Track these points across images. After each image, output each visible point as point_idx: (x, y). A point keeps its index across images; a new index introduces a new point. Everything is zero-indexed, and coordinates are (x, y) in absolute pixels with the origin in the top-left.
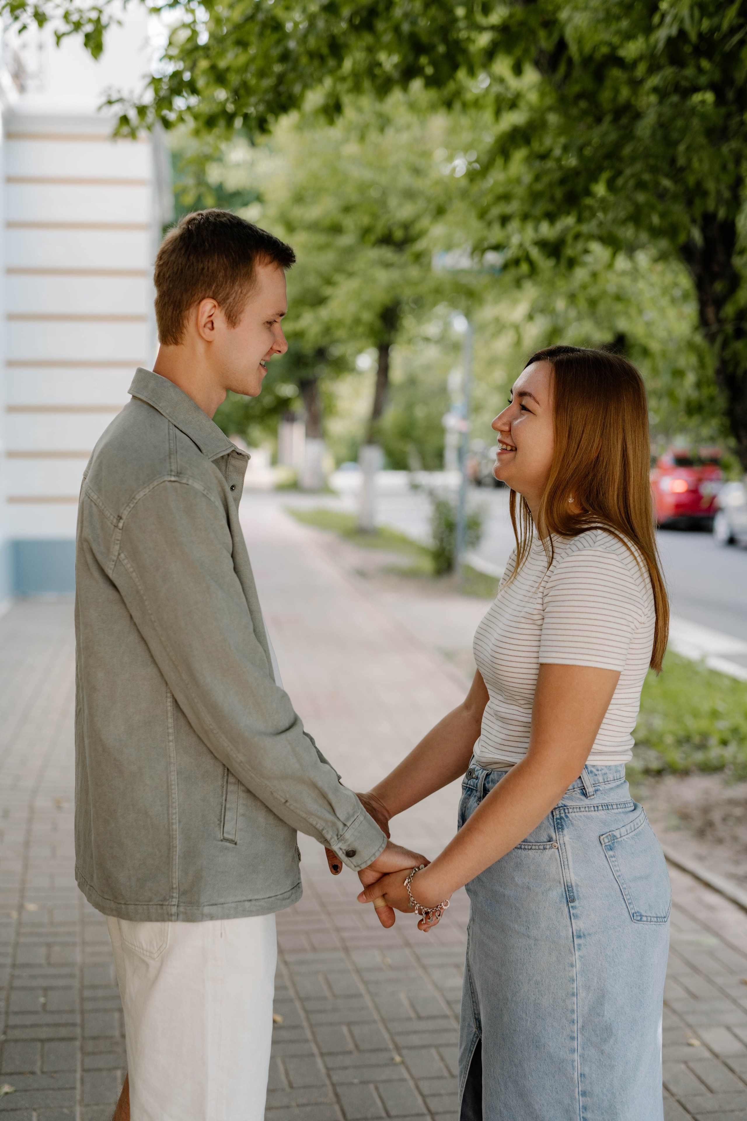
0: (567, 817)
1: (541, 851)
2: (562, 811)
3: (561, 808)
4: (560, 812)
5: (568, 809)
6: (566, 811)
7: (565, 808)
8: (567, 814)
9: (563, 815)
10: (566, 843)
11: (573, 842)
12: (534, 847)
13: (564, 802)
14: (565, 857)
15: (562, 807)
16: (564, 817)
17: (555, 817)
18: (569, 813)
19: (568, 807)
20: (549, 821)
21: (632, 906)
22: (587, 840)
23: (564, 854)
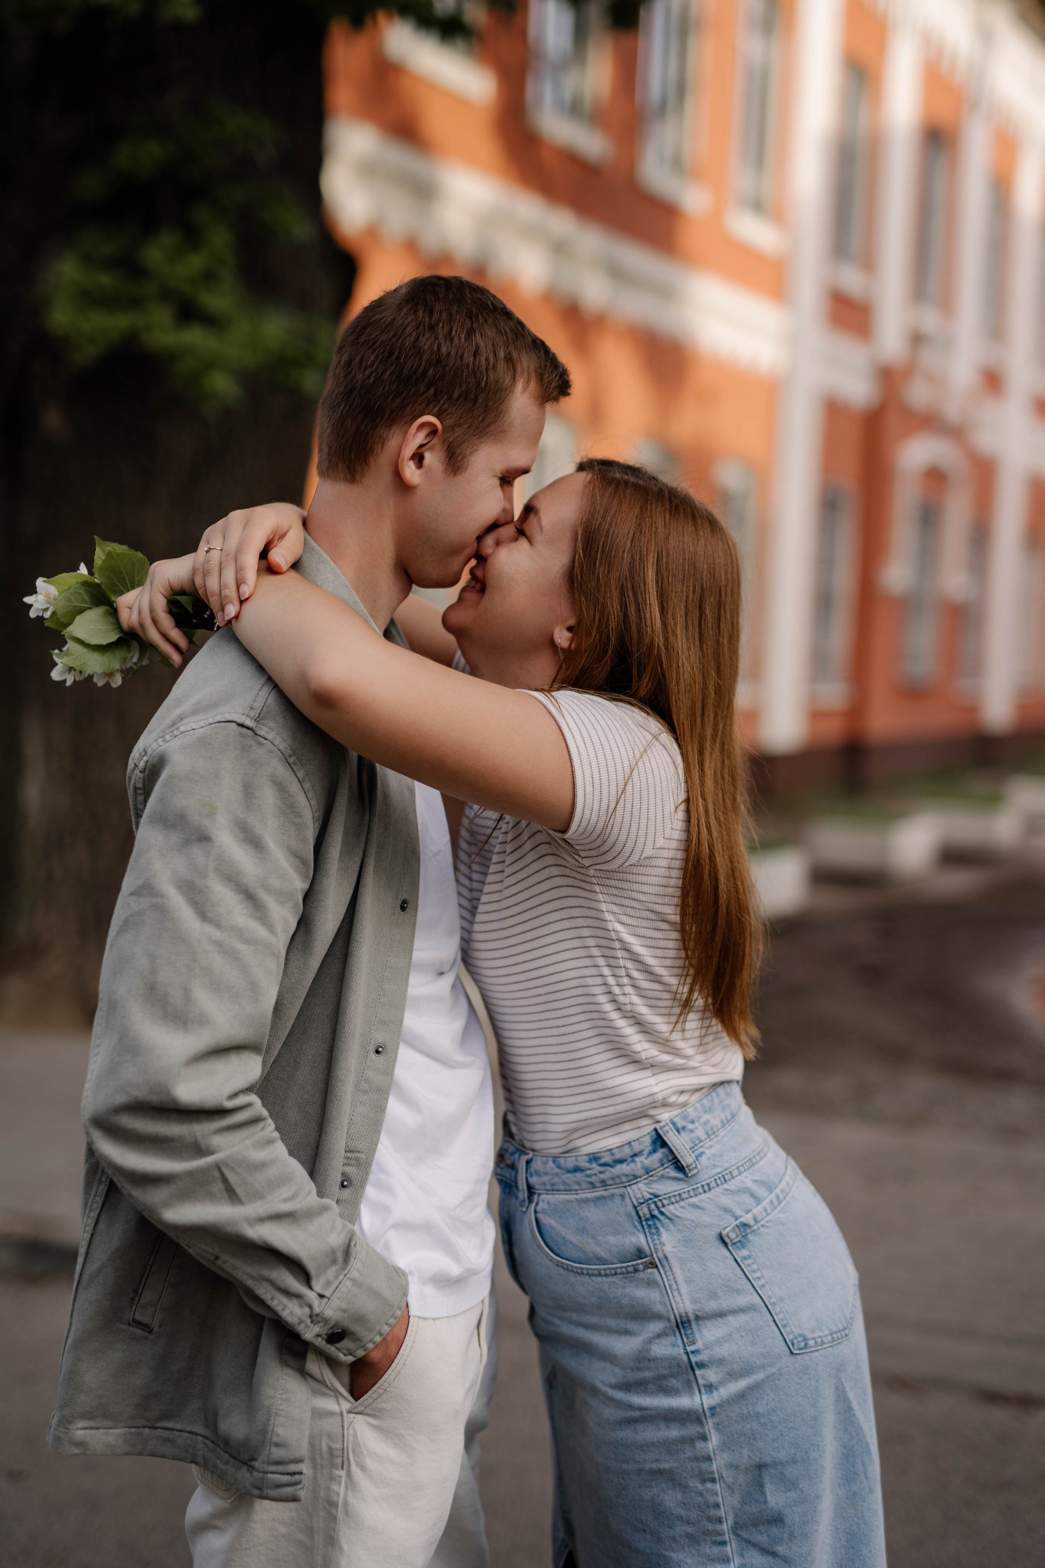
0: (662, 1213)
1: (632, 1275)
2: (653, 1206)
3: (650, 1202)
4: (648, 1207)
5: (660, 1200)
6: (659, 1204)
7: (656, 1200)
8: (662, 1209)
9: (656, 1212)
10: (669, 1255)
11: (680, 1251)
12: (619, 1271)
13: (653, 1192)
14: (671, 1277)
15: (650, 1199)
16: (658, 1215)
18: (664, 1206)
19: (661, 1198)
20: (635, 1226)
21: (788, 1329)
22: (702, 1243)
23: (669, 1273)
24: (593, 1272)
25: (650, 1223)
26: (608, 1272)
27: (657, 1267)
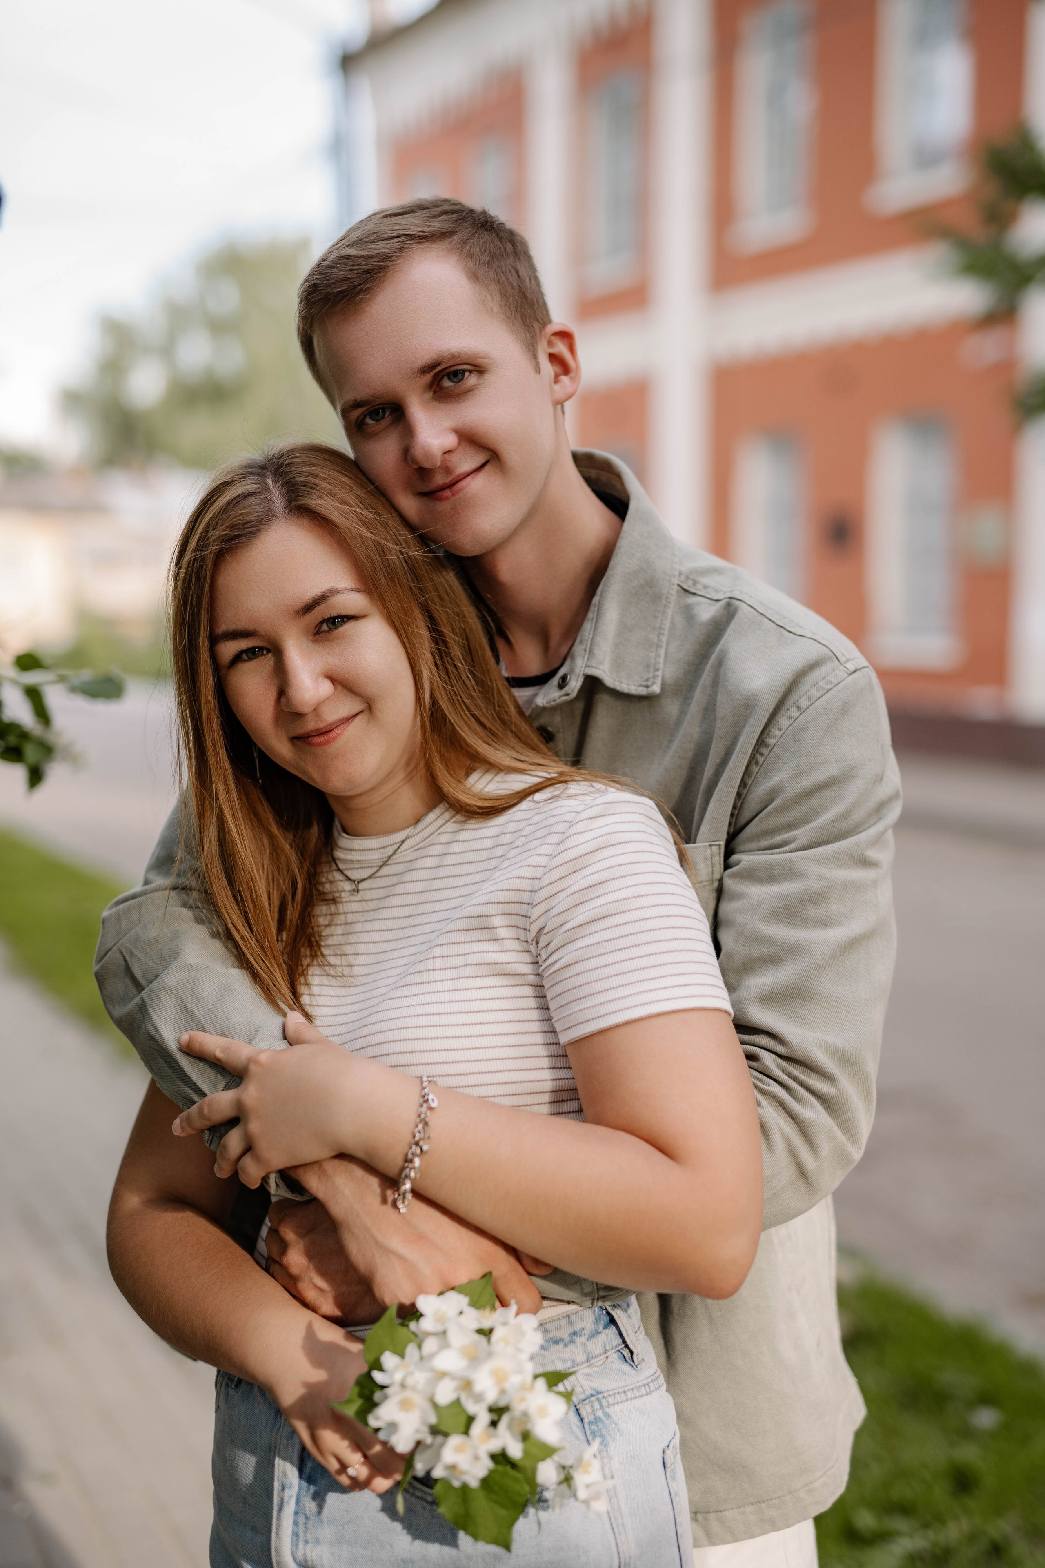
0: (607, 1415)
2: (597, 1405)
3: (593, 1398)
4: (592, 1406)
5: (604, 1397)
7: (600, 1396)
8: (607, 1410)
9: (599, 1413)
13: (594, 1385)
15: (592, 1395)
16: (603, 1418)
17: (586, 1421)
18: (608, 1406)
22: (643, 1464)
25: (593, 1427)
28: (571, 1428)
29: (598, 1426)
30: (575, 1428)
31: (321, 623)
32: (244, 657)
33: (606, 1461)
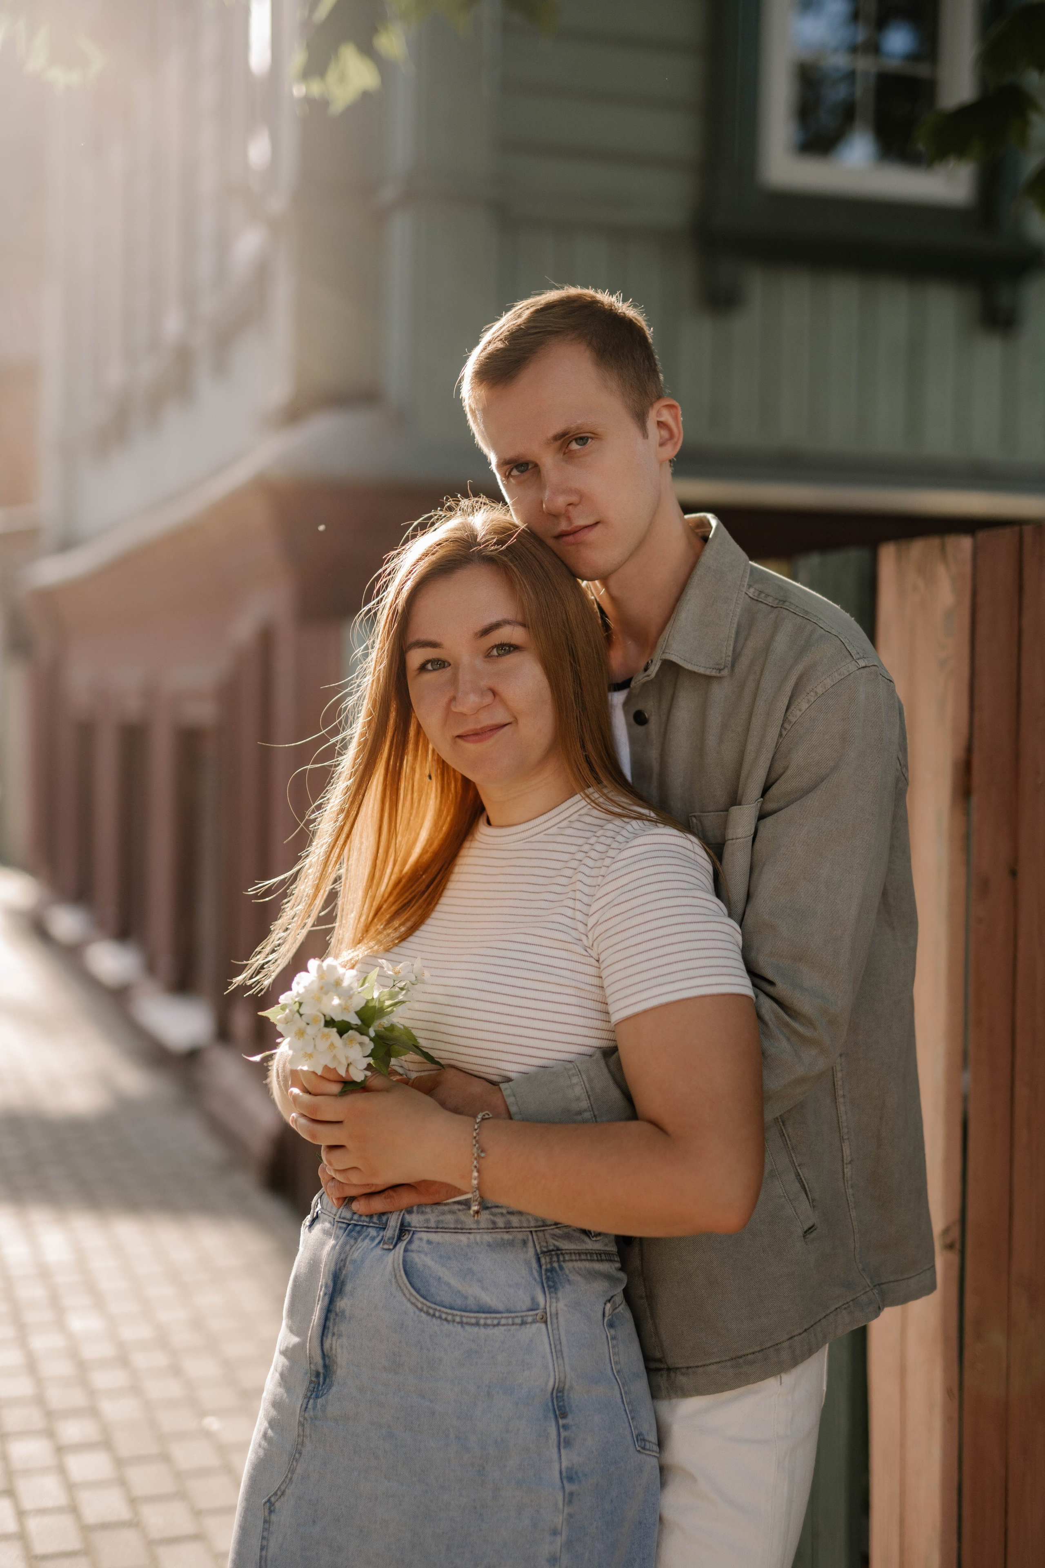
24: (469, 1320)
25: (549, 1274)
26: (489, 1322)
27: (546, 1322)
28: (532, 1271)
29: (552, 1274)
30: (534, 1271)
31: (493, 648)
32: (429, 667)
33: (554, 1300)
